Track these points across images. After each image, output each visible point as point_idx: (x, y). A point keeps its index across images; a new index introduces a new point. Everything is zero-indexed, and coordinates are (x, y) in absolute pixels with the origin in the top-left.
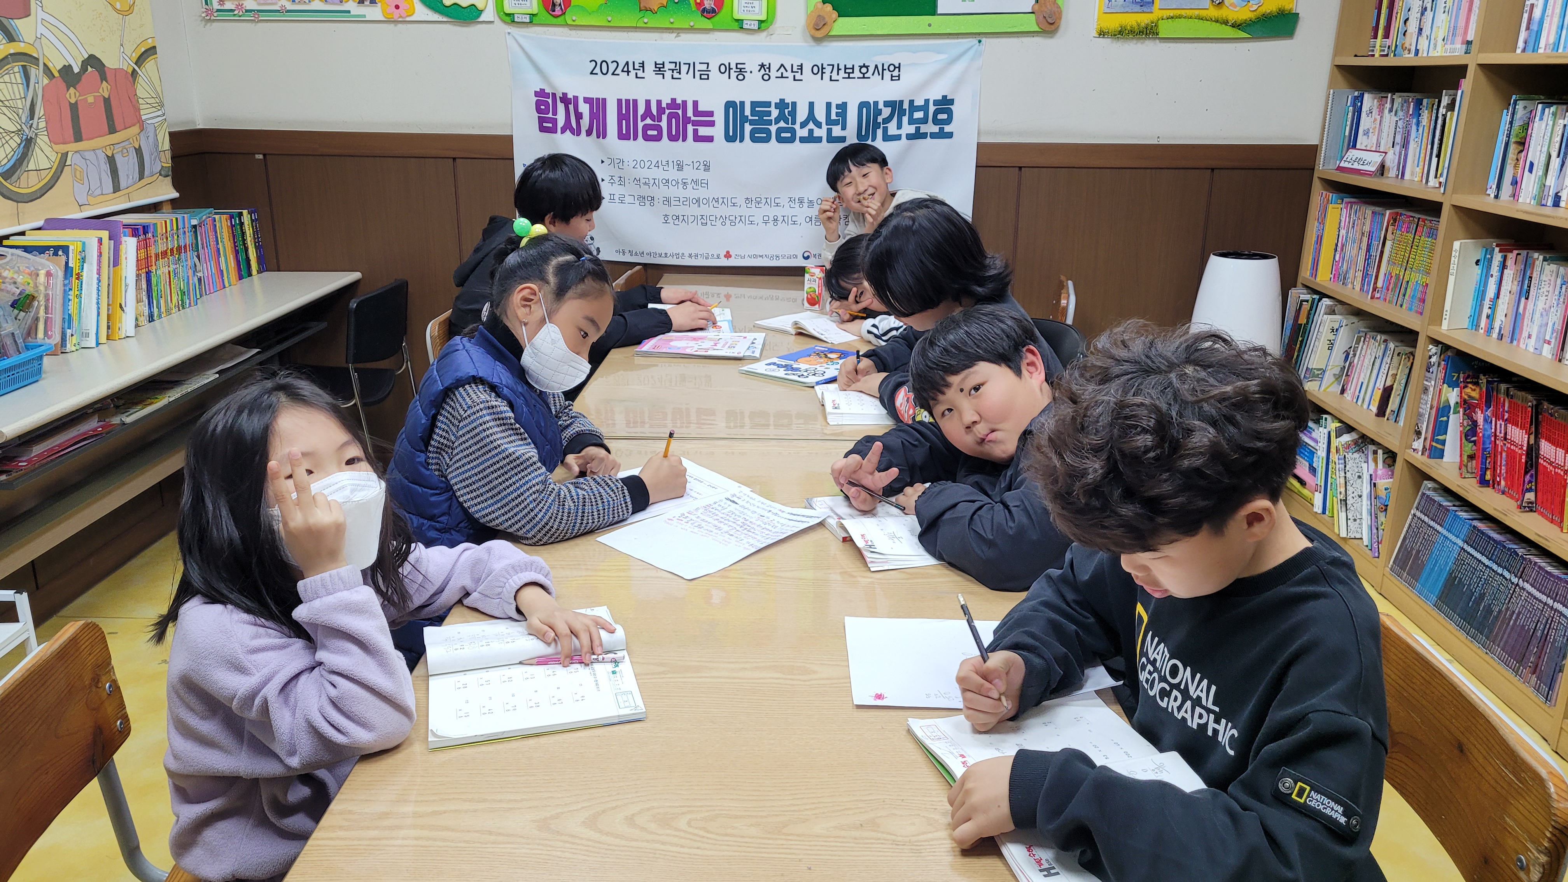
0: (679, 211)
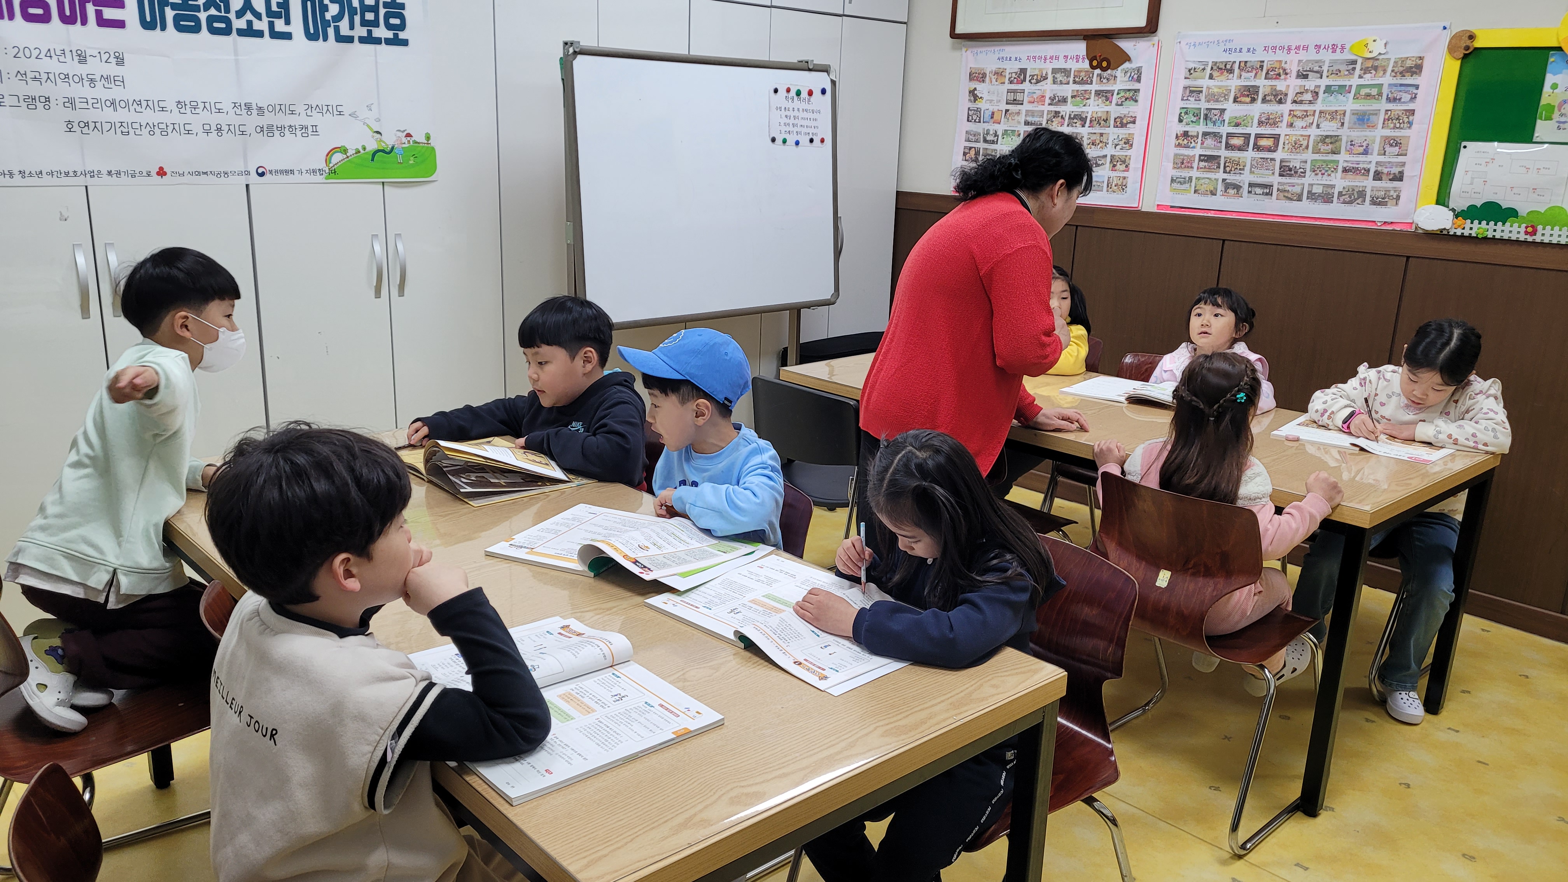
0: (91, 115)
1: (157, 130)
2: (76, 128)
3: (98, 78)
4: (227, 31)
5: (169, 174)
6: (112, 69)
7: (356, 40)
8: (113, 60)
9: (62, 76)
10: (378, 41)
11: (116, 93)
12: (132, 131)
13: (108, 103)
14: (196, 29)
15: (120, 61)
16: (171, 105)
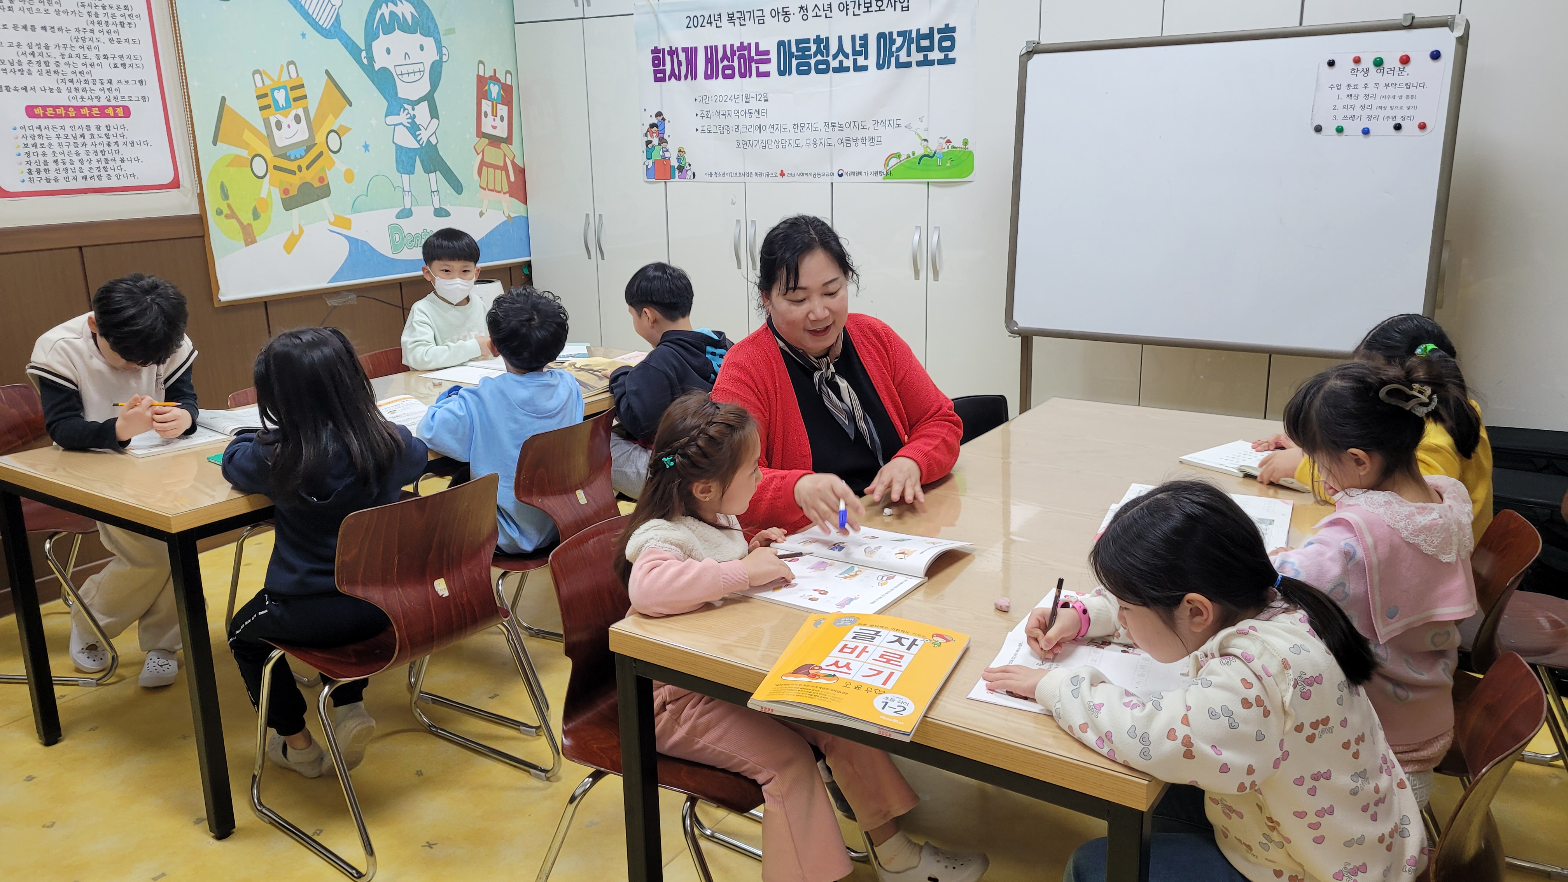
0: (747, 136)
1: (780, 145)
2: (741, 145)
3: (753, 111)
4: (826, 71)
5: (786, 174)
6: (762, 105)
7: (914, 64)
8: (763, 99)
9: (736, 112)
10: (931, 63)
11: (762, 121)
12: (767, 146)
13: (757, 128)
14: (808, 72)
15: (766, 99)
16: (790, 127)
